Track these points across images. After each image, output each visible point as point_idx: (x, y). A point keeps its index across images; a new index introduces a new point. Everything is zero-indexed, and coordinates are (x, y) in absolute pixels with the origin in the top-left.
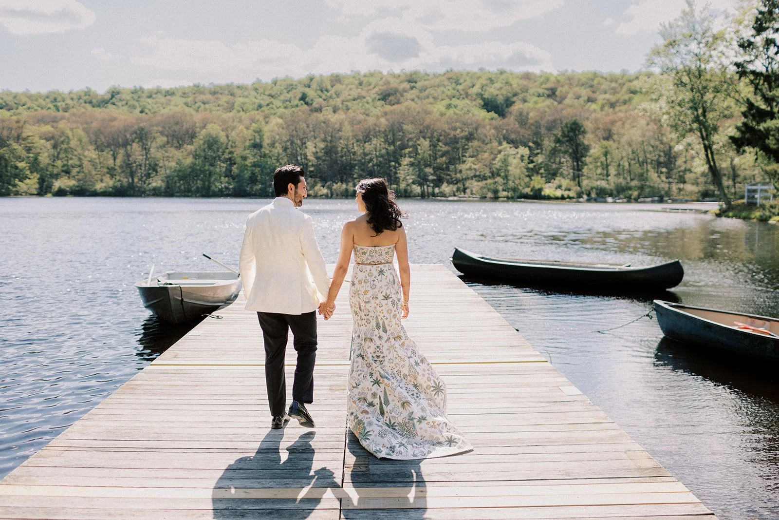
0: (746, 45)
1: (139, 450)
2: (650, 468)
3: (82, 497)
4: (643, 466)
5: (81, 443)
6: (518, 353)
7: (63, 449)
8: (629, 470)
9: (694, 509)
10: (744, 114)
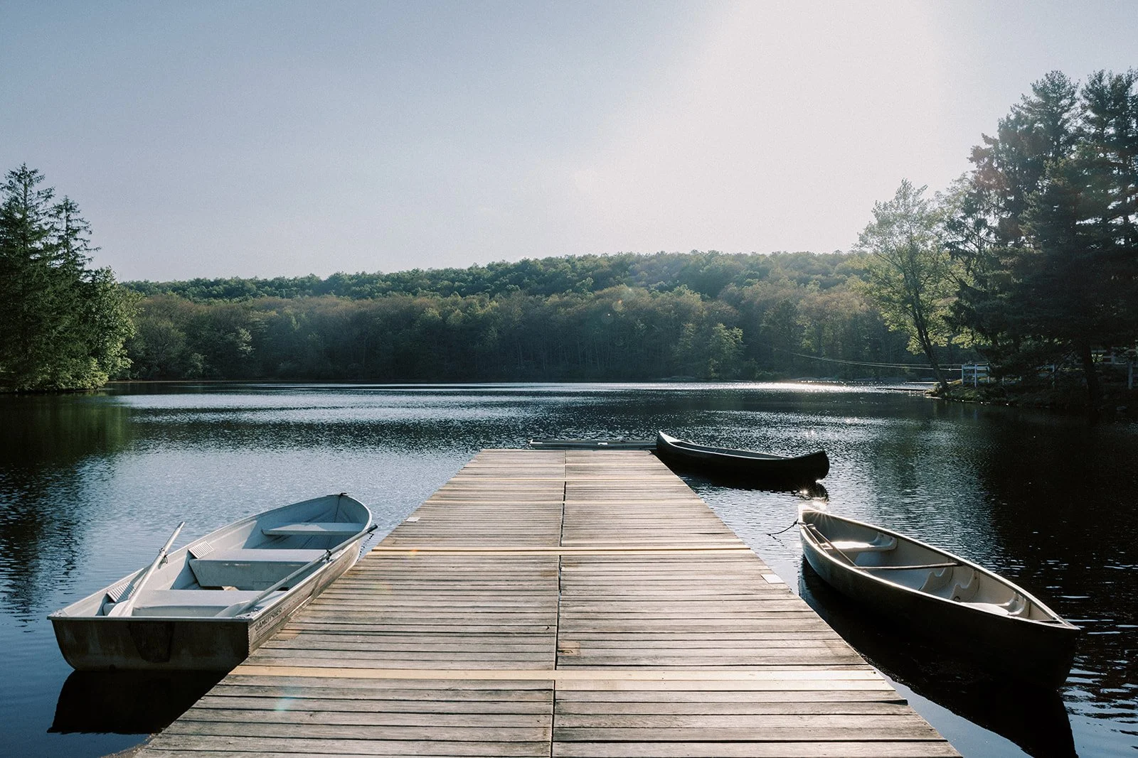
0: (954, 226)
1: (365, 633)
2: (847, 657)
3: (318, 678)
4: (840, 654)
5: (312, 627)
6: (722, 540)
7: (298, 632)
8: (827, 658)
9: (888, 696)
10: (958, 294)
